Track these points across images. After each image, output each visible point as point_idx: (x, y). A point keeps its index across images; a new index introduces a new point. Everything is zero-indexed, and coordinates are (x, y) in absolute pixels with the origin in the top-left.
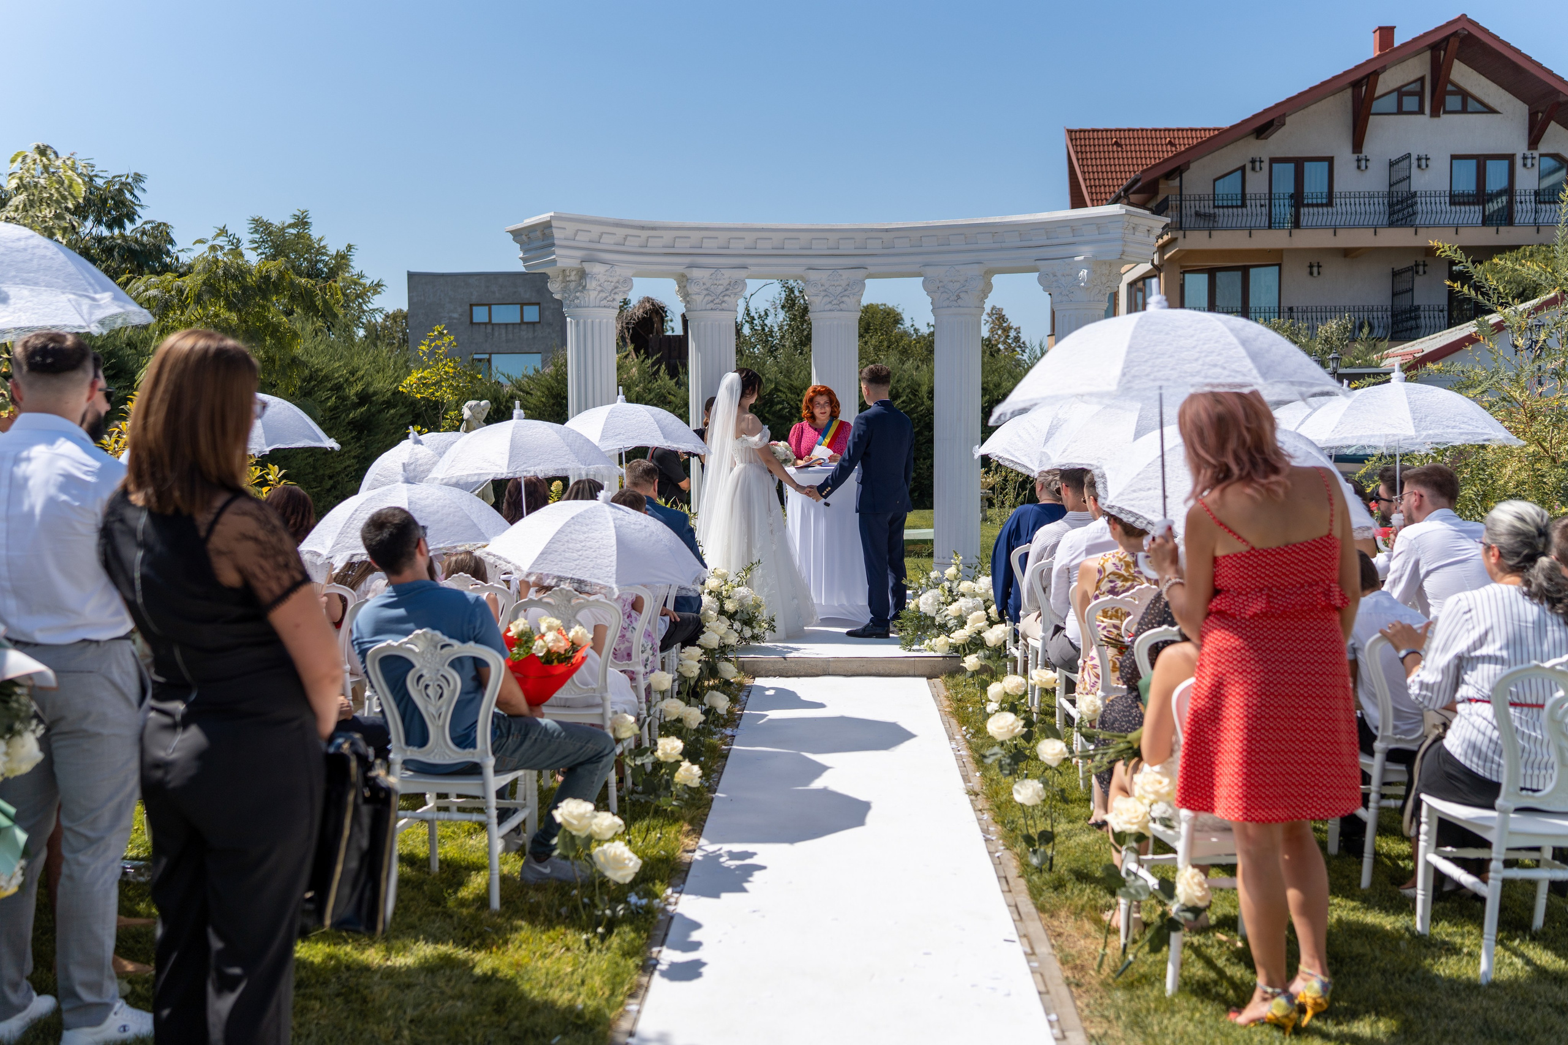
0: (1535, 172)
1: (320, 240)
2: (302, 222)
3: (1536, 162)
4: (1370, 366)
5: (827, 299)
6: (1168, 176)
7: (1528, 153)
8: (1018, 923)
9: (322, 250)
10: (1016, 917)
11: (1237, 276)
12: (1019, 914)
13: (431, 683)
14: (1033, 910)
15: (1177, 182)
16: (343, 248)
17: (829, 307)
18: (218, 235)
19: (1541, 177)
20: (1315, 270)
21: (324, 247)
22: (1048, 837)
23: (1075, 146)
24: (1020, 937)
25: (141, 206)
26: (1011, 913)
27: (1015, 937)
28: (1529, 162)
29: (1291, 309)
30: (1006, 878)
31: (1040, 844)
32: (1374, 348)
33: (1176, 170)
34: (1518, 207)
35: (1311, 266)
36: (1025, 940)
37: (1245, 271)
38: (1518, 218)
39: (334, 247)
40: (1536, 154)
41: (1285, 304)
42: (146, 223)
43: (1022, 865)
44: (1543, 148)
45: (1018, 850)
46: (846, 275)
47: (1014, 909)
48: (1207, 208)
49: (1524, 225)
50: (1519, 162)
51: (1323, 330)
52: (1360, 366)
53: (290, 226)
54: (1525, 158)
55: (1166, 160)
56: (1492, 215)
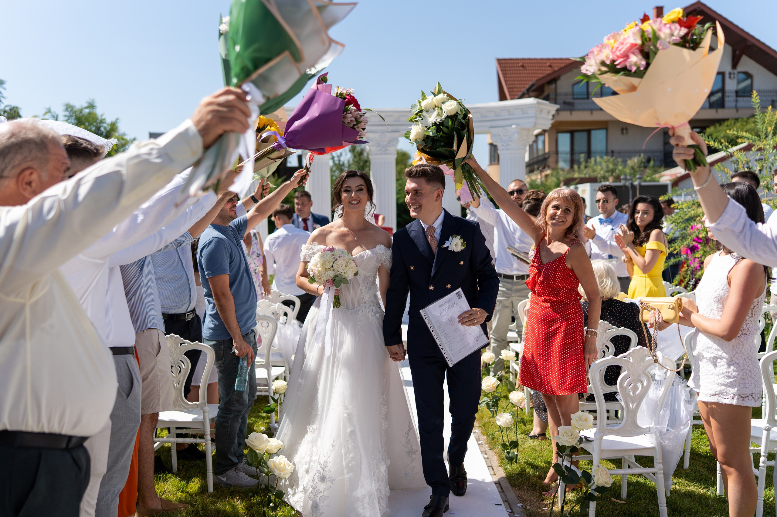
0: (735, 81)
1: (102, 116)
2: (91, 106)
3: (736, 76)
4: (654, 181)
5: (379, 148)
6: (550, 82)
7: (732, 71)
8: (502, 493)
9: (102, 121)
10: (501, 490)
11: (585, 135)
12: (502, 488)
13: (174, 365)
14: (509, 486)
15: (553, 86)
16: (114, 120)
17: (380, 152)
18: (46, 113)
19: (739, 82)
20: (625, 131)
21: (104, 119)
22: (514, 444)
23: (501, 67)
24: (503, 502)
25: (4, 97)
26: (497, 487)
27: (501, 503)
28: (732, 76)
29: (613, 152)
30: (492, 466)
31: (511, 448)
32: (656, 172)
33: (553, 80)
34: (727, 99)
35: (622, 129)
36: (506, 503)
37: (589, 132)
38: (727, 104)
39: (109, 120)
40: (736, 71)
41: (610, 149)
42: (6, 106)
43: (501, 459)
44: (740, 68)
45: (496, 450)
46: (389, 135)
47: (498, 485)
48: (569, 99)
49: (730, 108)
50: (727, 76)
51: (630, 163)
52: (650, 181)
53: (86, 108)
54: (730, 74)
55: (549, 75)
56: (714, 102)
